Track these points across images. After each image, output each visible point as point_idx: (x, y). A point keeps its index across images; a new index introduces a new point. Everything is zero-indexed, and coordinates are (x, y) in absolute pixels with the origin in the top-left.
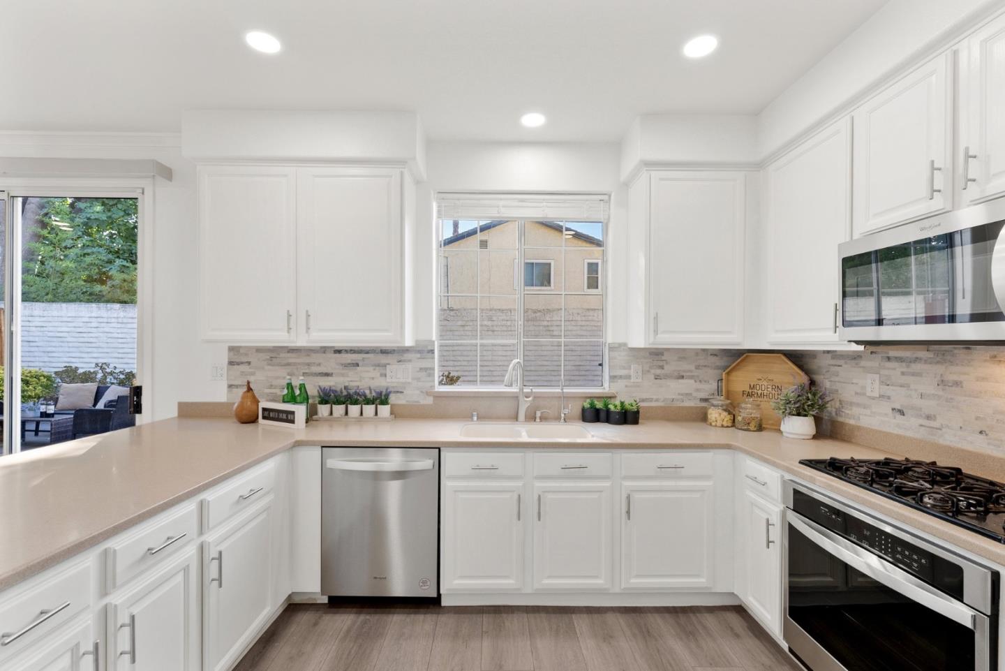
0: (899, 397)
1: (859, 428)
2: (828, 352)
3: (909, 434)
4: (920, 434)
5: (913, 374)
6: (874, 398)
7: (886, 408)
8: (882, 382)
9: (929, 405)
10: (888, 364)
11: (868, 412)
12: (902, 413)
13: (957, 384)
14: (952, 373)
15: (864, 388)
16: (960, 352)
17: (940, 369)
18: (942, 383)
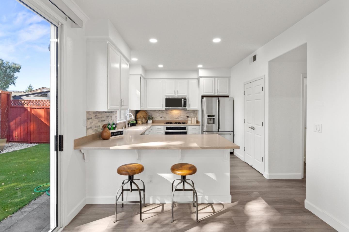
0: (161, 116)
1: (155, 121)
2: (149, 110)
3: (163, 120)
4: (164, 120)
5: (163, 113)
6: (157, 116)
7: (159, 117)
8: (159, 114)
9: (165, 116)
10: (160, 112)
11: (157, 118)
12: (161, 117)
13: (168, 113)
14: (167, 112)
15: (156, 115)
16: (168, 109)
17: (166, 112)
18: (166, 113)
